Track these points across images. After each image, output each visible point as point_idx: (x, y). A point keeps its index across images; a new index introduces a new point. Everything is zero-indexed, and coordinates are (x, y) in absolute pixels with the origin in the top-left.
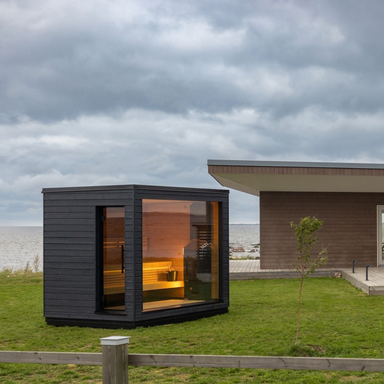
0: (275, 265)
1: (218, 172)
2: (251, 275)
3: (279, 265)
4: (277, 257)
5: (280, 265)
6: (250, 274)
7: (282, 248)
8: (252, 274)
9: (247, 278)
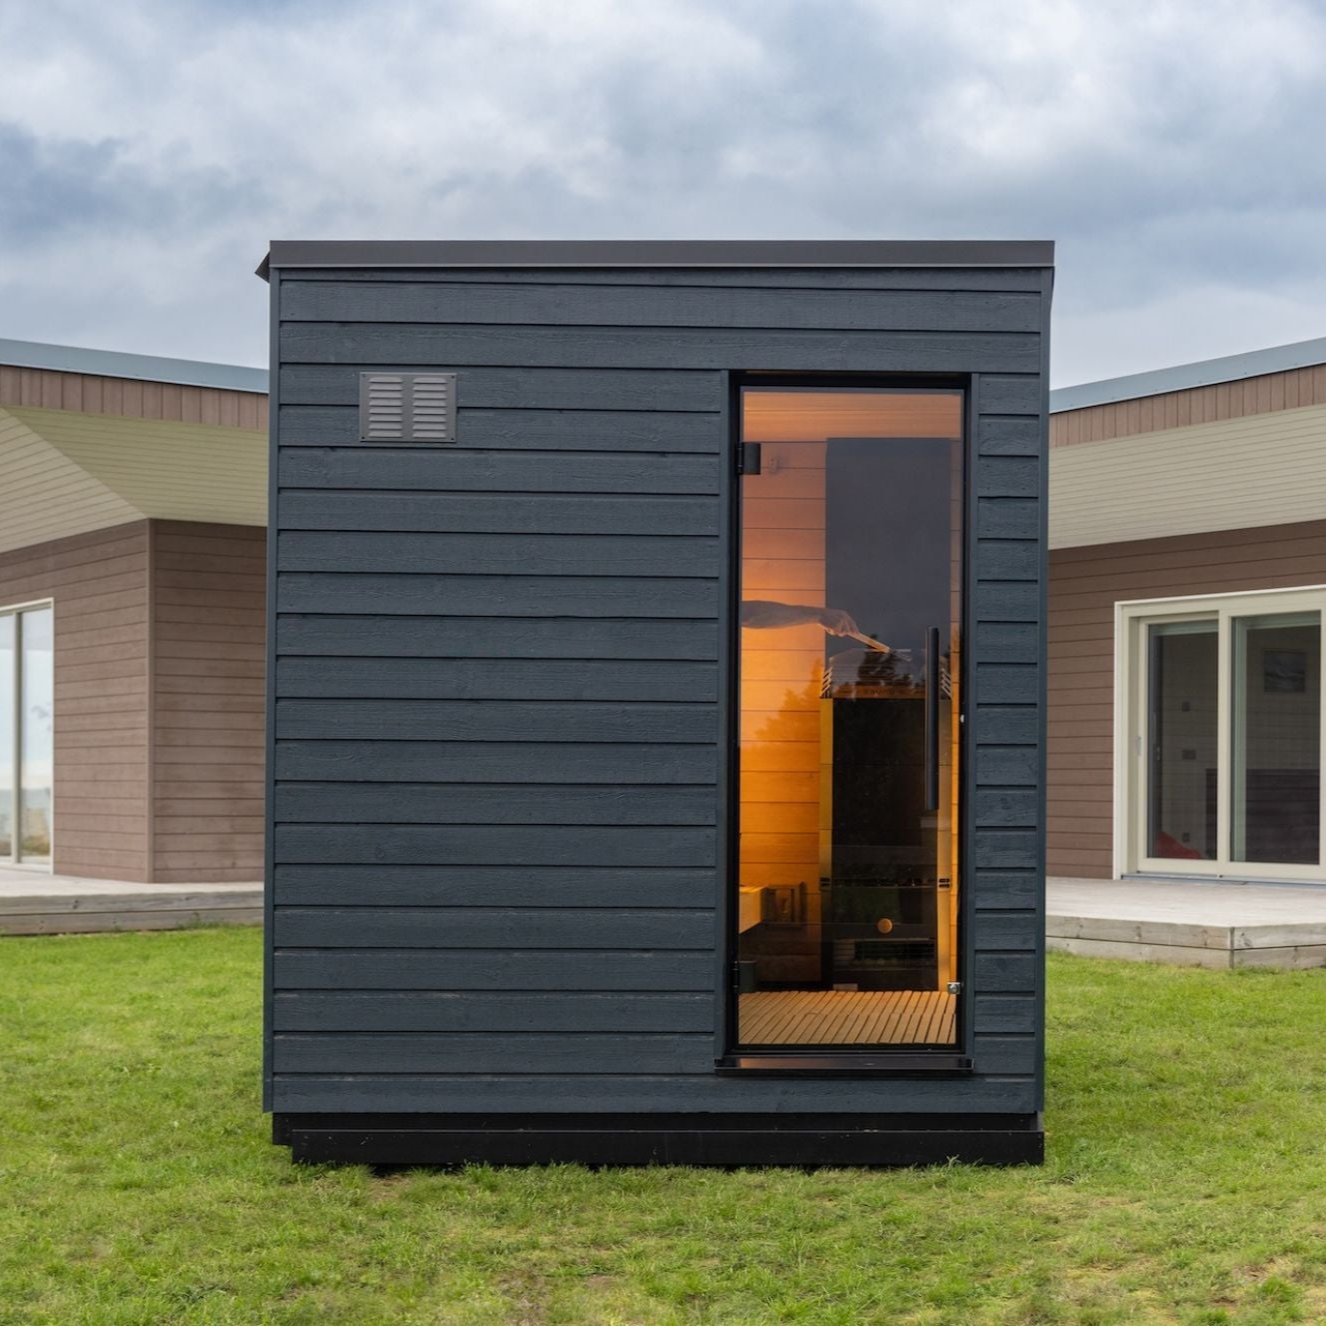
0: (217, 865)
1: (41, 405)
2: (184, 905)
3: (233, 866)
4: (224, 826)
5: (234, 864)
6: (180, 900)
7: (247, 785)
8: (191, 901)
9: (172, 923)
